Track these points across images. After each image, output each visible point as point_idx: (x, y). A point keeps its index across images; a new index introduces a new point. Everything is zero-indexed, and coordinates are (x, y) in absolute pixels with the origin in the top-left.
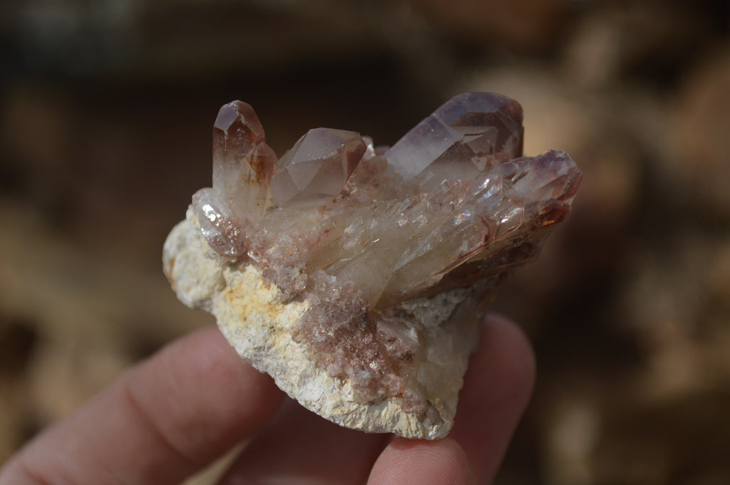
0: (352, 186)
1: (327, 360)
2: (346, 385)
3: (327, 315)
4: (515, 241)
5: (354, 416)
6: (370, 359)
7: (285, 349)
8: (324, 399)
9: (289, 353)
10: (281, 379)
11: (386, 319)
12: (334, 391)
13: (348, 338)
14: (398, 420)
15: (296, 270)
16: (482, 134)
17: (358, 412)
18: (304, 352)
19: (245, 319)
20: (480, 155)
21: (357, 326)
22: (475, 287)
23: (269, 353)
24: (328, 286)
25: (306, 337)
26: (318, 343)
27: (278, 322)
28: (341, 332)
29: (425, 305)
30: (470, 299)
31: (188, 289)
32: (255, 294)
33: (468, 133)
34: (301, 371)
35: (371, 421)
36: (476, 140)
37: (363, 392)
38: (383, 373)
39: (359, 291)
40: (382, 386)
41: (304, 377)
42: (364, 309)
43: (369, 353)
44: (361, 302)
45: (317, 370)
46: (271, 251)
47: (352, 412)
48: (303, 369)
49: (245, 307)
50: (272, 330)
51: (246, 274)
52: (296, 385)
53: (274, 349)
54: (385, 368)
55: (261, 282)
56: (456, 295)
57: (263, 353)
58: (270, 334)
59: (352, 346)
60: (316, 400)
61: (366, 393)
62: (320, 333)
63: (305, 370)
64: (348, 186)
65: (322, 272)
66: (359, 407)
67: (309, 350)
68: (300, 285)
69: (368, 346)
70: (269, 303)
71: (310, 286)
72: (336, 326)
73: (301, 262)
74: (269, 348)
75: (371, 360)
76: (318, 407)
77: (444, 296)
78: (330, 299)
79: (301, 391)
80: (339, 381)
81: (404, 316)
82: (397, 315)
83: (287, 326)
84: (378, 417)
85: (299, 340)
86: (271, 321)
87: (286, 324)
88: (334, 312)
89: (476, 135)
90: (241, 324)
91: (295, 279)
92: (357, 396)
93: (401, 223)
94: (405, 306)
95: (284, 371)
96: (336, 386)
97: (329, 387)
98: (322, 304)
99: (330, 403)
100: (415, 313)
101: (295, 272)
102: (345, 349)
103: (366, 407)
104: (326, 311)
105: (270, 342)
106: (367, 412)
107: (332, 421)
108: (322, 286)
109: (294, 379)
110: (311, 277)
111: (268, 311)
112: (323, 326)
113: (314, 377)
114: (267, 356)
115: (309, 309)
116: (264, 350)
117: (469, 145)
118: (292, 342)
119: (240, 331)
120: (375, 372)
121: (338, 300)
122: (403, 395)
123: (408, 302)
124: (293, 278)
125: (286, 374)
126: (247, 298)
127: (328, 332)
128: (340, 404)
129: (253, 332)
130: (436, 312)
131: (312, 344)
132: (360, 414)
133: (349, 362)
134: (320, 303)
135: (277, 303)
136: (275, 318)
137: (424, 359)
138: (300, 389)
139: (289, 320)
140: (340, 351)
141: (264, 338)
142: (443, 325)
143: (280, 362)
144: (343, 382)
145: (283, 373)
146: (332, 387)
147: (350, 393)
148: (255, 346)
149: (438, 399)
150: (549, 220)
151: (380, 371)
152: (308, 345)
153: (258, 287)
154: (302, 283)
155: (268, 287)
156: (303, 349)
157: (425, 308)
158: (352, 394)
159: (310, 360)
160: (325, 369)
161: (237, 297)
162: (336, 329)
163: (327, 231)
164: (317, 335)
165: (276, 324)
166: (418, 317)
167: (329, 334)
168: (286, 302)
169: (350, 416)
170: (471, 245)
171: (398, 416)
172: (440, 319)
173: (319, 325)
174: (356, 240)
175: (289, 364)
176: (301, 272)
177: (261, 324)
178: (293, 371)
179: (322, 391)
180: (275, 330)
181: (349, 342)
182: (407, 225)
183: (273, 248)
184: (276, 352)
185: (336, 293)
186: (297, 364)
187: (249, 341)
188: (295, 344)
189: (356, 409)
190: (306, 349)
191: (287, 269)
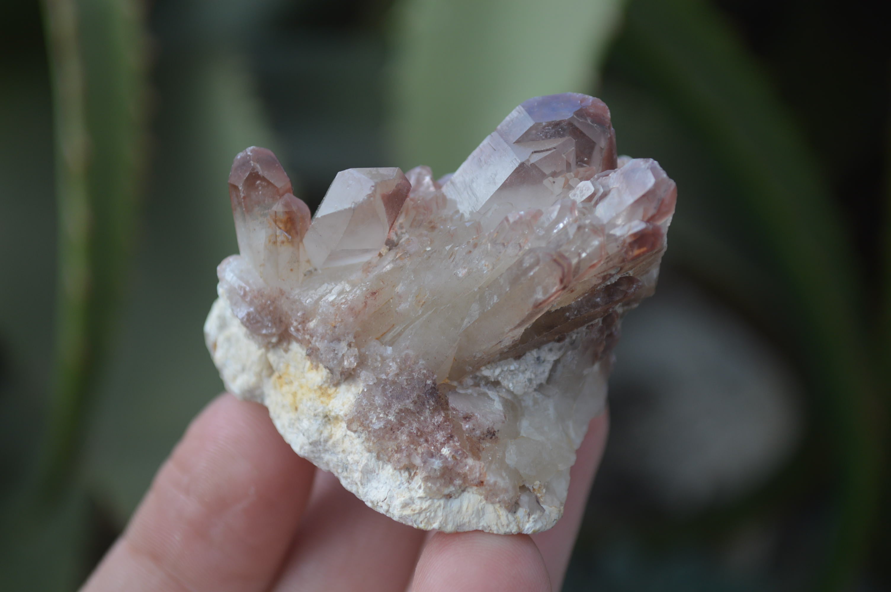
0: (402, 233)
1: (390, 449)
2: (416, 478)
3: (385, 395)
4: (605, 278)
5: (428, 514)
6: (441, 444)
7: (343, 442)
8: (392, 497)
9: (347, 444)
10: (344, 477)
11: (461, 391)
12: (403, 487)
13: (414, 420)
14: (483, 515)
15: (343, 345)
16: (555, 148)
17: (432, 509)
18: (363, 442)
19: (296, 409)
20: (554, 174)
21: (424, 404)
22: (574, 337)
23: (326, 448)
24: (384, 359)
25: (362, 424)
26: (375, 431)
27: (331, 409)
28: (404, 413)
29: (512, 368)
30: (569, 353)
31: (235, 377)
32: (304, 377)
33: (536, 150)
34: (362, 465)
35: (450, 518)
36: (546, 158)
37: (435, 484)
38: (459, 458)
39: (421, 362)
40: (459, 474)
41: (367, 473)
42: (429, 382)
43: (440, 436)
44: (424, 375)
45: (381, 463)
46: (312, 325)
47: (425, 510)
48: (364, 463)
49: (294, 395)
50: (326, 419)
51: (291, 354)
52: (359, 484)
53: (330, 442)
54: (460, 452)
55: (308, 363)
56: (551, 350)
57: (320, 448)
58: (325, 425)
59: (418, 430)
60: (382, 499)
61: (438, 485)
62: (378, 418)
63: (366, 465)
64: (396, 234)
65: (374, 343)
66: (433, 503)
67: (368, 440)
68: (349, 363)
69: (439, 427)
70: (320, 388)
71: (362, 362)
72: (396, 407)
73: (348, 334)
74: (326, 441)
75: (443, 444)
76: (385, 507)
77: (535, 353)
78: (387, 375)
79: (365, 490)
80: (407, 474)
81: (486, 384)
82: (477, 385)
83: (342, 413)
84: (458, 512)
85: (355, 429)
86: (324, 408)
87: (341, 410)
88: (393, 390)
89: (547, 150)
90: (293, 415)
91: (343, 355)
92: (428, 491)
93: (462, 272)
94: (486, 372)
95: (345, 468)
96: (404, 481)
97: (395, 482)
98: (379, 382)
99: (397, 502)
100: (500, 378)
101: (343, 347)
102: (410, 434)
103: (442, 502)
104: (384, 390)
105: (326, 434)
106: (444, 508)
107: (404, 523)
108: (376, 360)
109: (357, 476)
110: (363, 350)
111: (320, 397)
112: (381, 409)
113: (377, 471)
114: (326, 451)
115: (363, 390)
116: (320, 445)
117: (537, 165)
118: (349, 432)
119: (293, 424)
120: (447, 459)
121: (397, 375)
122: (485, 483)
123: (489, 366)
124: (340, 355)
125: (348, 470)
126: (296, 384)
127: (387, 415)
128: (411, 502)
129: (305, 424)
130: (528, 375)
131: (369, 432)
132: (436, 511)
133: (416, 449)
134: (375, 381)
135: (329, 387)
136: (327, 405)
137: (515, 435)
138: (364, 488)
139: (343, 405)
140: (404, 437)
141: (318, 430)
142: (540, 388)
143: (340, 456)
144: (412, 474)
145: (345, 470)
146: (398, 483)
147: (420, 487)
148: (311, 440)
149: (537, 483)
150: (640, 247)
151: (453, 457)
152: (365, 434)
153: (306, 369)
154: (352, 359)
155: (317, 367)
156: (361, 440)
157: (512, 371)
158: (423, 488)
159: (369, 451)
160: (389, 461)
161: (286, 383)
162: (397, 411)
163: (374, 294)
164: (374, 421)
165: (330, 411)
166: (505, 383)
167: (390, 418)
168: (337, 385)
169: (423, 516)
170: (545, 290)
171: (483, 509)
172: (535, 383)
173: (377, 408)
174: (409, 300)
175: (349, 458)
176: (349, 345)
177: (312, 414)
178: (354, 467)
179: (388, 487)
180: (329, 420)
181: (415, 425)
182: (469, 273)
183: (314, 321)
184: (334, 445)
185: (393, 367)
186: (356, 457)
187: (304, 435)
188: (352, 434)
189: (430, 506)
190: (364, 439)
191: (333, 345)
